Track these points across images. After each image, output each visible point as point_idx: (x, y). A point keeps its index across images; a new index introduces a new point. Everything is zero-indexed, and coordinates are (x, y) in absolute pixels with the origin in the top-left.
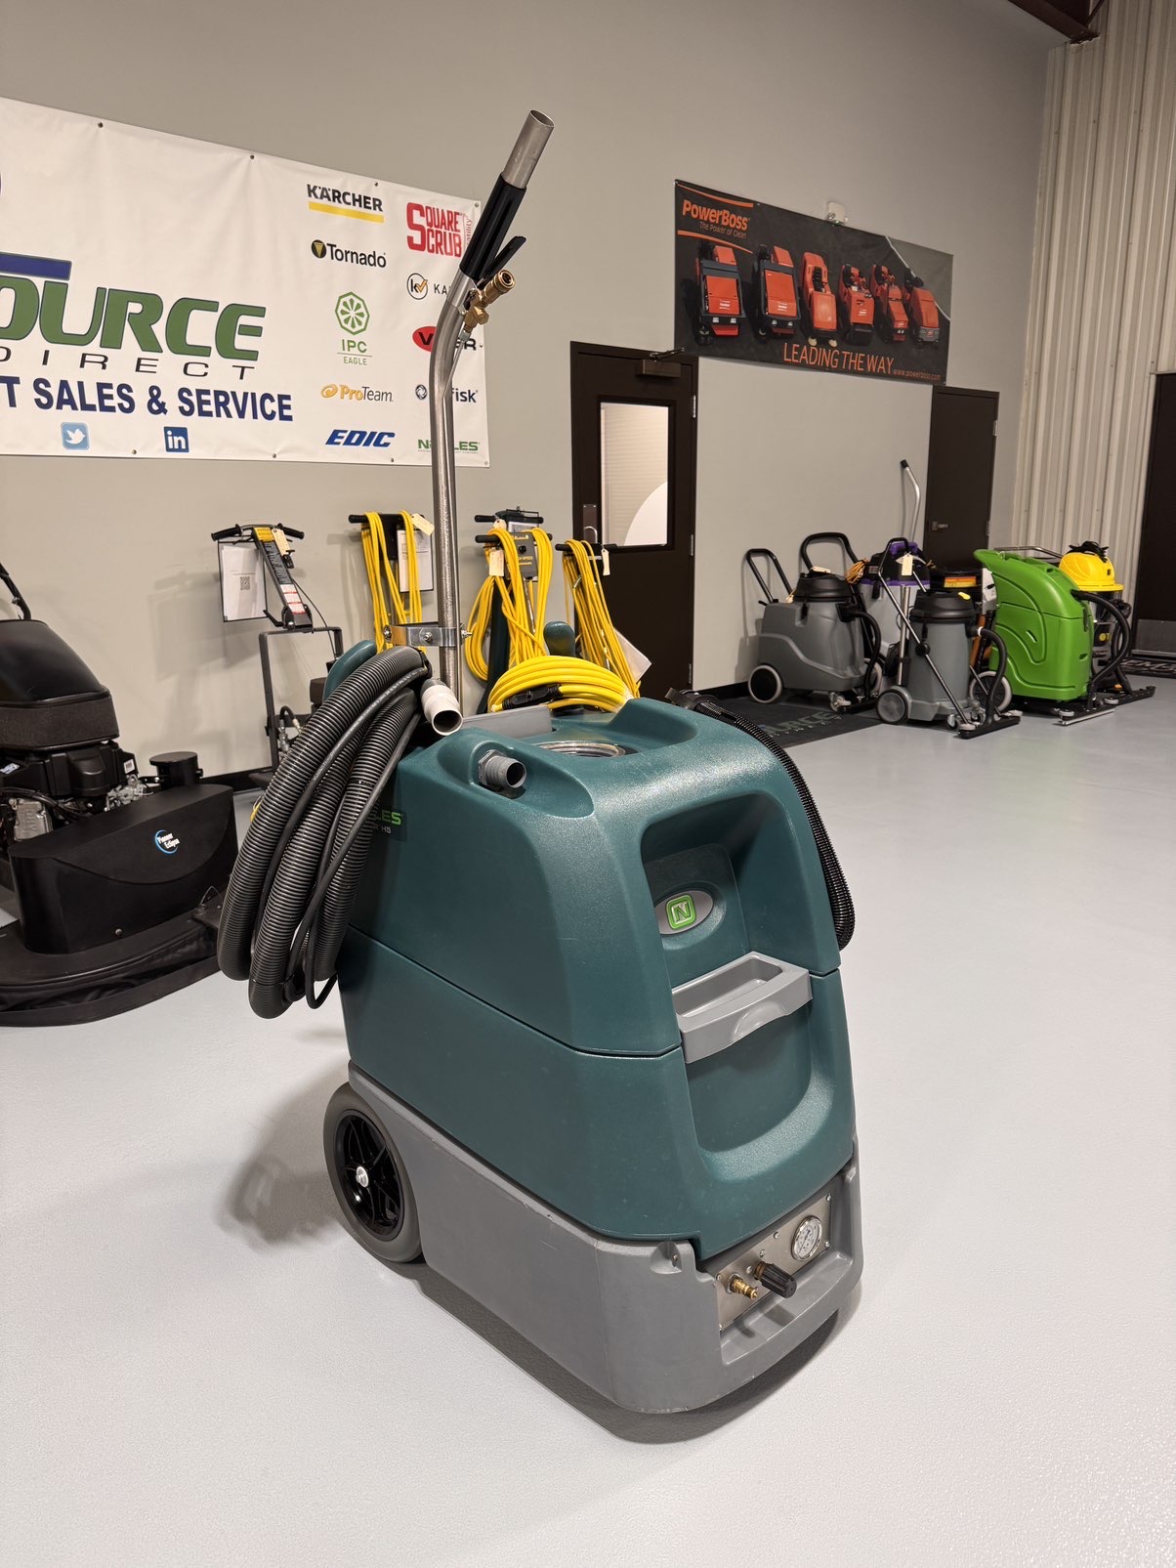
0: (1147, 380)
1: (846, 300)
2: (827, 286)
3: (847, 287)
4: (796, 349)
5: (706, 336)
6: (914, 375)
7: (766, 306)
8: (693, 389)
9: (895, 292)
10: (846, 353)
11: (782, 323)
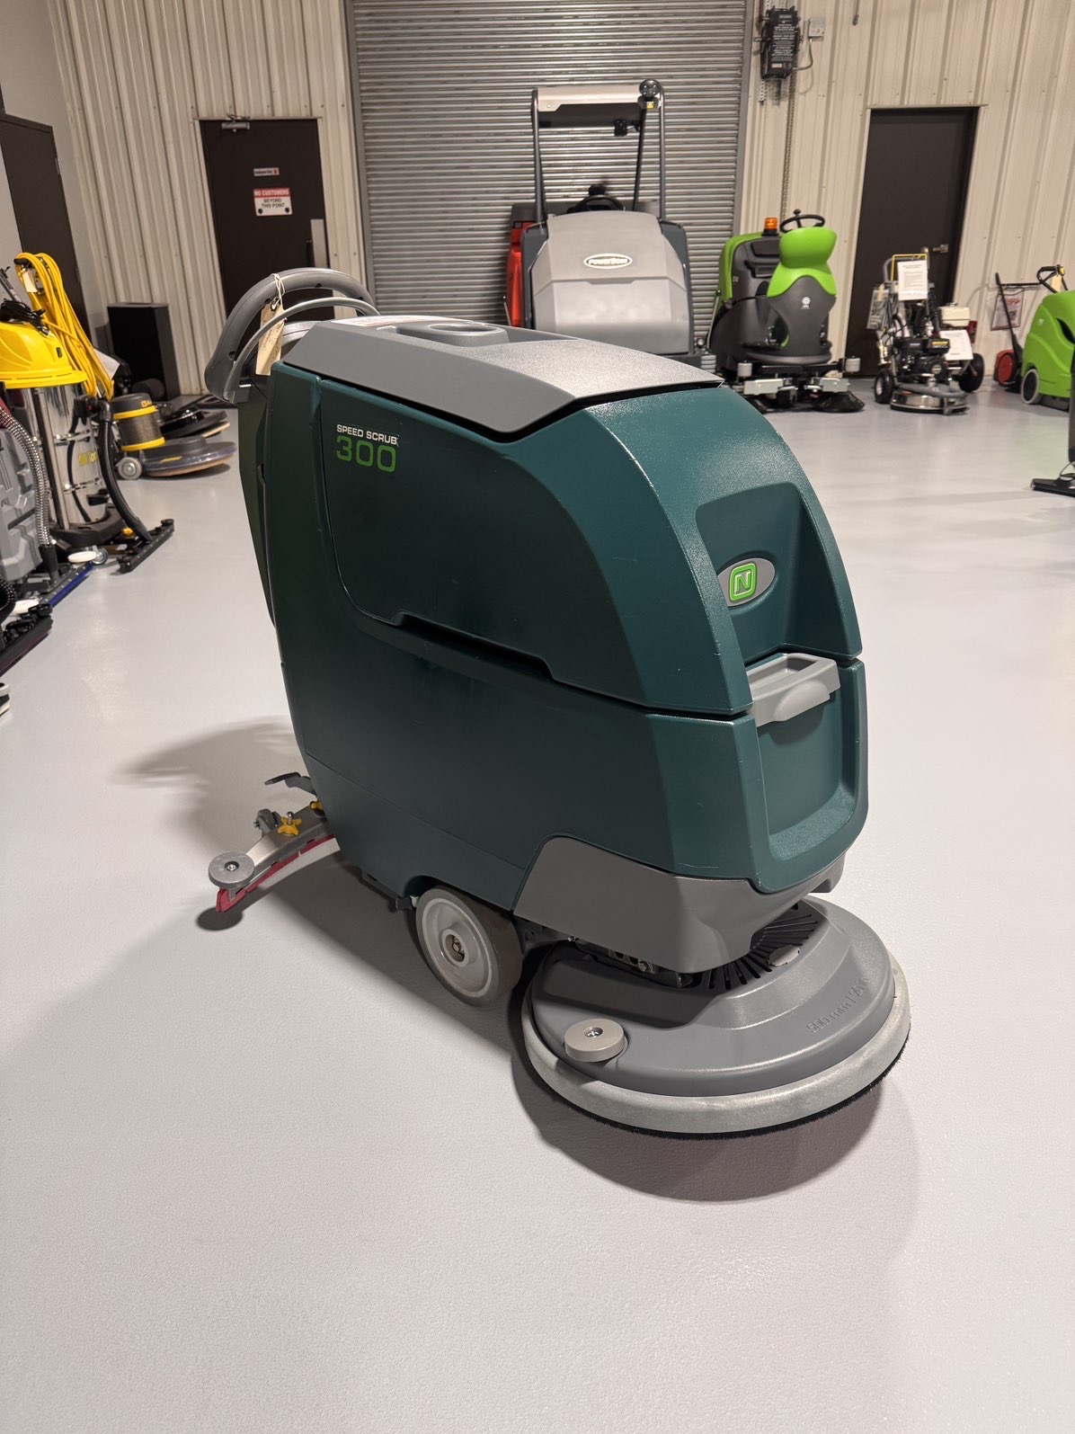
0: (192, 125)
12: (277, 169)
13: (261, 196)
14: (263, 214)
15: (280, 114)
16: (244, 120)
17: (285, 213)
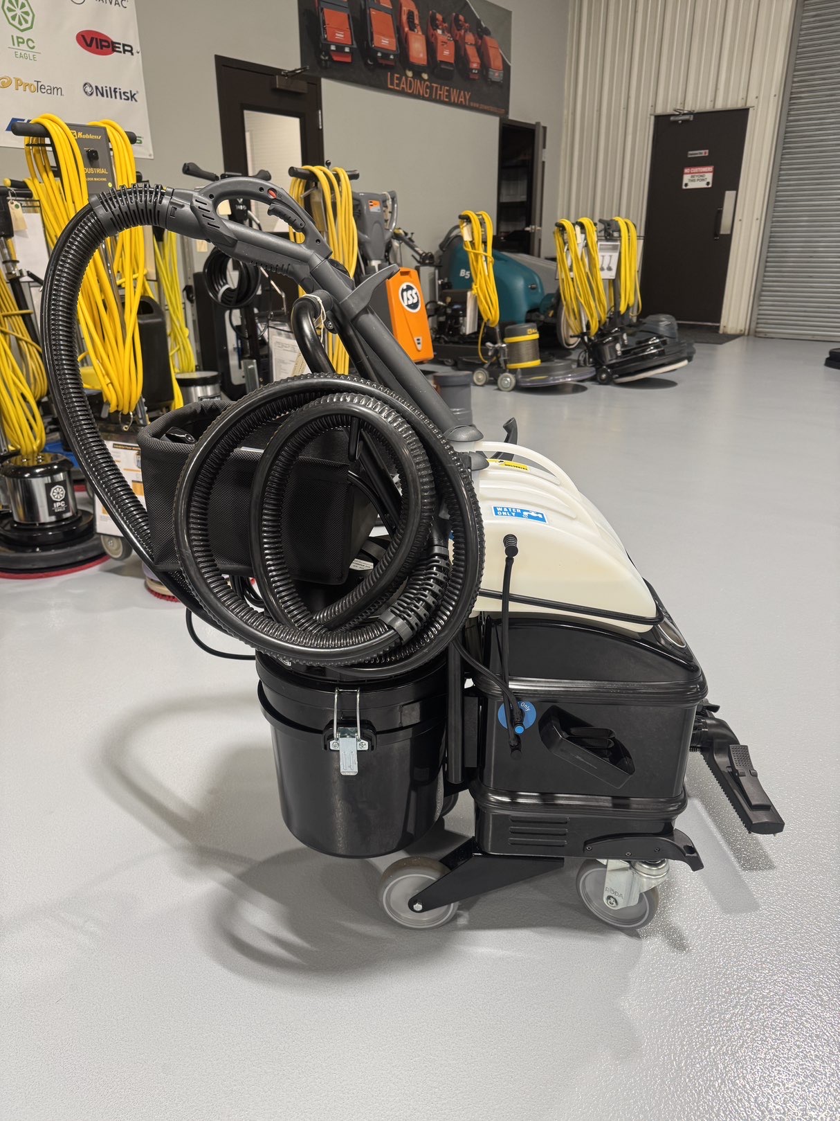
0: (648, 120)
1: (433, 40)
2: (419, 27)
3: (434, 30)
4: (397, 78)
5: (326, 61)
6: (486, 107)
7: (372, 39)
8: (318, 105)
9: (470, 38)
10: (435, 85)
11: (386, 55)
12: (707, 151)
13: (690, 173)
14: (688, 187)
15: (720, 106)
16: (690, 113)
17: (706, 186)
